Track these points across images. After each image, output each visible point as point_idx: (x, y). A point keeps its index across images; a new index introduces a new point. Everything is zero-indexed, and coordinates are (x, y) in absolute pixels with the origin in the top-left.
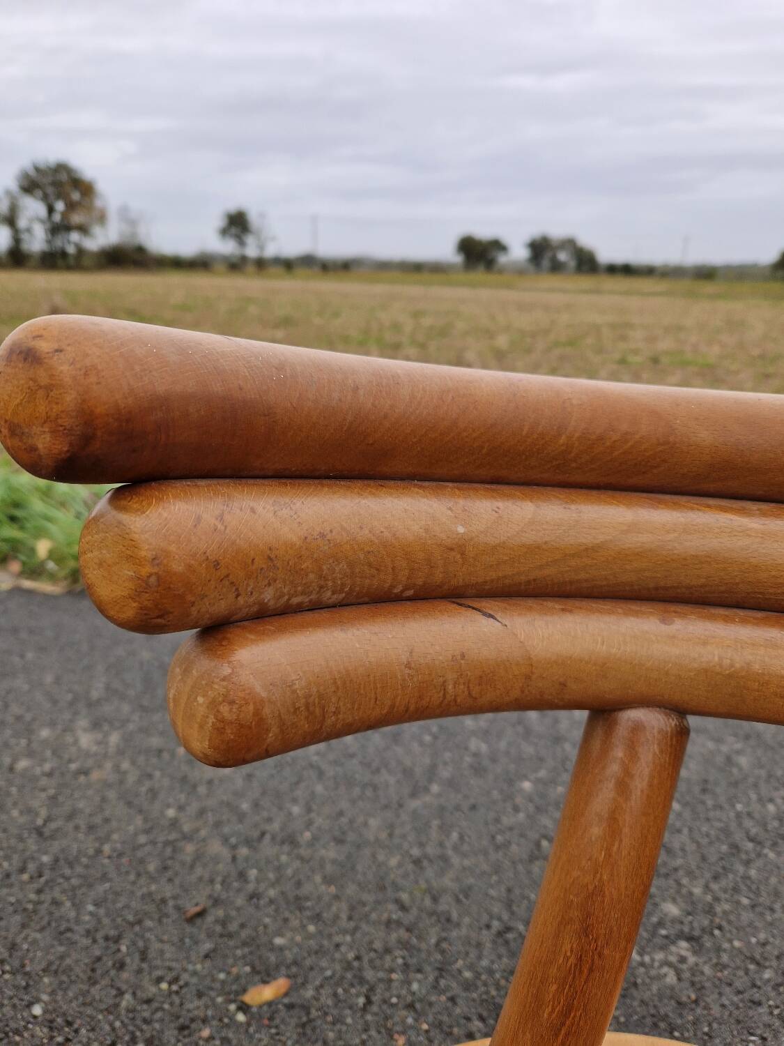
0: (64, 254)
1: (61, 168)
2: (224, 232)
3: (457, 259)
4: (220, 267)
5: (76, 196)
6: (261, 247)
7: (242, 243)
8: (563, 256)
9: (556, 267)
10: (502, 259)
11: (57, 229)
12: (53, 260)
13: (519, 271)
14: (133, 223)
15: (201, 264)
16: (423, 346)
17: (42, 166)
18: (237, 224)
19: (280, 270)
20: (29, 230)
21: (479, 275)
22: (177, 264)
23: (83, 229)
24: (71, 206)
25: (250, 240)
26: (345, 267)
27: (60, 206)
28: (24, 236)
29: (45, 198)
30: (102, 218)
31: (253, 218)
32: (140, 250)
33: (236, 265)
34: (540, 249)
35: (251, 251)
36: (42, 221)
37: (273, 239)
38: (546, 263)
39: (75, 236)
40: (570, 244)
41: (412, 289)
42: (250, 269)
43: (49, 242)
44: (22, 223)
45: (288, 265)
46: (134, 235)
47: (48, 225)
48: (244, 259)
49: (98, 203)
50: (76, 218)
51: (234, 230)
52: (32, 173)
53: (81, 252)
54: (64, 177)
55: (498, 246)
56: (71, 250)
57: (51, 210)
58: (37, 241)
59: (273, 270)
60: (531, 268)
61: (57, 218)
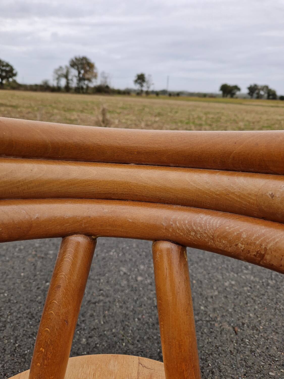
0: (82, 88)
1: (84, 59)
2: (136, 81)
3: (221, 93)
4: (133, 94)
5: (88, 68)
6: (148, 87)
7: (142, 86)
8: (262, 93)
9: (259, 97)
10: (238, 93)
11: (81, 79)
12: (79, 90)
13: (244, 98)
14: (106, 78)
15: (127, 93)
16: (210, 125)
17: (78, 58)
18: (141, 79)
19: (154, 95)
20: (72, 80)
21: (228, 99)
22: (119, 92)
23: (89, 80)
24: (86, 72)
25: (145, 84)
26: (178, 94)
27: (82, 72)
28: (70, 82)
29: (78, 69)
30: (95, 76)
31: (146, 76)
32: (107, 87)
33: (139, 93)
34: (253, 90)
35: (145, 89)
36: (76, 77)
37: (153, 84)
38: (255, 95)
39: (86, 82)
40: (266, 88)
41: (203, 104)
42: (144, 95)
43: (78, 84)
44: (70, 77)
45: (157, 94)
46: (106, 82)
47: (78, 78)
48: (142, 91)
49: (95, 71)
50: (87, 76)
51: (139, 81)
52: (74, 60)
53: (88, 87)
54: (84, 62)
55: (237, 88)
56: (85, 87)
57: (79, 73)
58: (74, 84)
59: (151, 96)
60: (249, 97)
61: (81, 76)
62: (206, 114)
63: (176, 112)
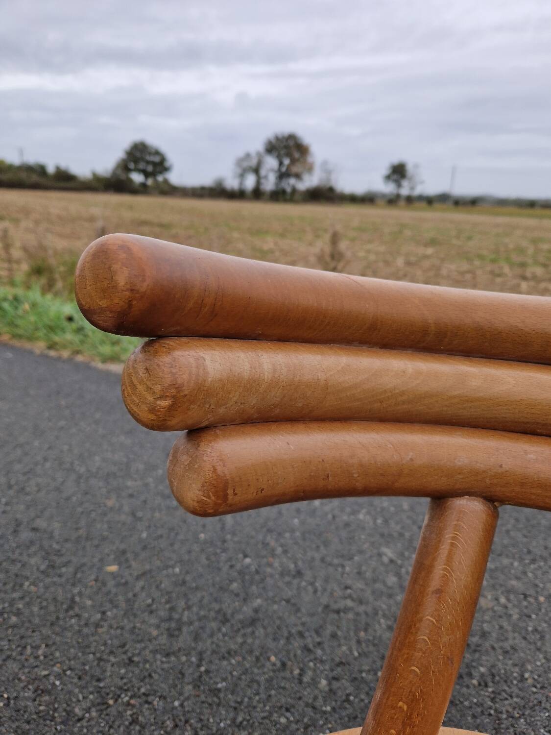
0: (284, 192)
1: (292, 137)
2: (388, 178)
4: (381, 202)
5: (297, 155)
6: (412, 188)
7: (399, 185)
11: (283, 175)
12: (278, 196)
14: (329, 172)
15: (368, 199)
17: (280, 136)
18: (398, 172)
19: (424, 204)
20: (266, 177)
22: (353, 199)
23: (298, 176)
24: (293, 161)
25: (405, 183)
26: (474, 202)
27: (287, 161)
28: (263, 181)
29: (279, 157)
30: (310, 169)
31: (410, 168)
32: (331, 190)
33: (393, 201)
35: (405, 191)
36: (274, 171)
37: (422, 182)
39: (292, 181)
41: (527, 221)
42: (402, 203)
43: (277, 184)
44: (263, 172)
45: (430, 201)
46: (329, 180)
47: (277, 174)
48: (398, 196)
49: (310, 159)
50: (295, 169)
51: (395, 177)
52: (274, 141)
53: (294, 190)
54: (291, 143)
56: (289, 190)
57: (281, 164)
58: (270, 183)
59: (417, 204)
61: (284, 169)
62: (535, 241)
63: (470, 238)
